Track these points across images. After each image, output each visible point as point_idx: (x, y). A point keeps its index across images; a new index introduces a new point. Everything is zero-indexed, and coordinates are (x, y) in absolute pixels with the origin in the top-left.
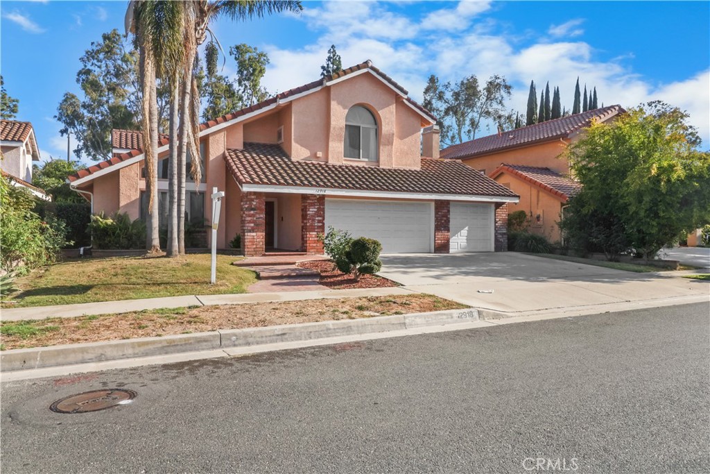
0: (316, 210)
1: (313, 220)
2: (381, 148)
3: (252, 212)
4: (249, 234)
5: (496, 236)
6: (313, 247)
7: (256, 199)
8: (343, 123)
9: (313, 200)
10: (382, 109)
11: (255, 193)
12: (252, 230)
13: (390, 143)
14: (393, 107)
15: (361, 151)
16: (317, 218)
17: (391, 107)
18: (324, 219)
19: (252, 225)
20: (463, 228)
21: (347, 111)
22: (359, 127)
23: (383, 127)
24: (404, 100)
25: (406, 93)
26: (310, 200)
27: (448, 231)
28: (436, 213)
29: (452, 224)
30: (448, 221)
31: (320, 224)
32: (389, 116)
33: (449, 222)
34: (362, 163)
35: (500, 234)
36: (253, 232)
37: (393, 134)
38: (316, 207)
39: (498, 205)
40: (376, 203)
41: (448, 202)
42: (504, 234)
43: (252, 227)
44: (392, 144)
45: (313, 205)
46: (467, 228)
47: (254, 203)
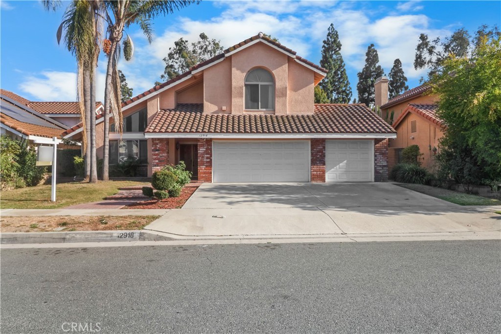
0: (205, 149)
1: (203, 157)
2: (276, 99)
3: (157, 152)
4: (155, 167)
5: (375, 168)
6: (203, 177)
7: (160, 143)
8: (242, 83)
9: (202, 142)
10: (275, 69)
11: (159, 139)
12: (157, 165)
13: (284, 95)
14: (286, 67)
15: (260, 103)
16: (205, 156)
17: (284, 66)
18: (211, 156)
19: (157, 161)
20: (341, 162)
21: (245, 74)
22: (258, 85)
23: (276, 83)
24: (295, 59)
25: (294, 53)
26: (200, 142)
27: (324, 164)
28: (312, 149)
29: (327, 159)
30: (323, 156)
31: (208, 160)
32: (282, 75)
33: (325, 156)
34: (260, 112)
35: (380, 166)
36: (158, 166)
37: (286, 88)
38: (205, 147)
39: (377, 141)
40: (259, 143)
41: (324, 140)
42: (385, 166)
43: (157, 163)
44: (286, 96)
45: (202, 146)
46: (345, 162)
47: (158, 146)
